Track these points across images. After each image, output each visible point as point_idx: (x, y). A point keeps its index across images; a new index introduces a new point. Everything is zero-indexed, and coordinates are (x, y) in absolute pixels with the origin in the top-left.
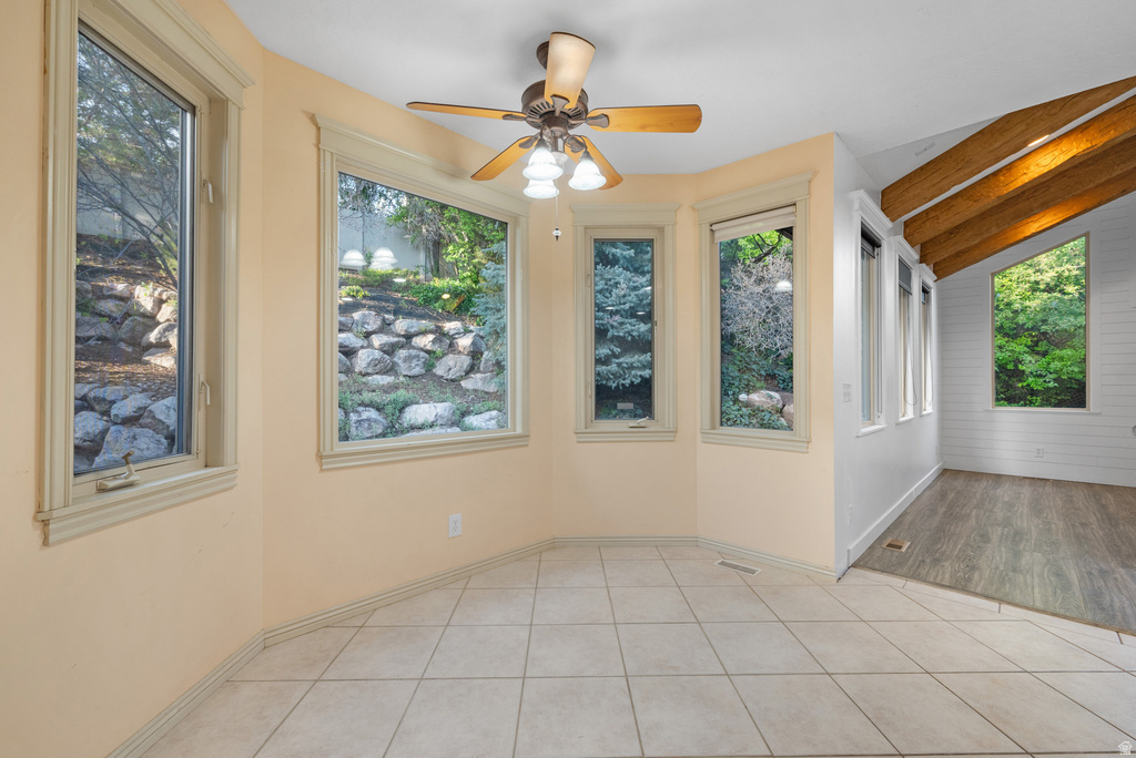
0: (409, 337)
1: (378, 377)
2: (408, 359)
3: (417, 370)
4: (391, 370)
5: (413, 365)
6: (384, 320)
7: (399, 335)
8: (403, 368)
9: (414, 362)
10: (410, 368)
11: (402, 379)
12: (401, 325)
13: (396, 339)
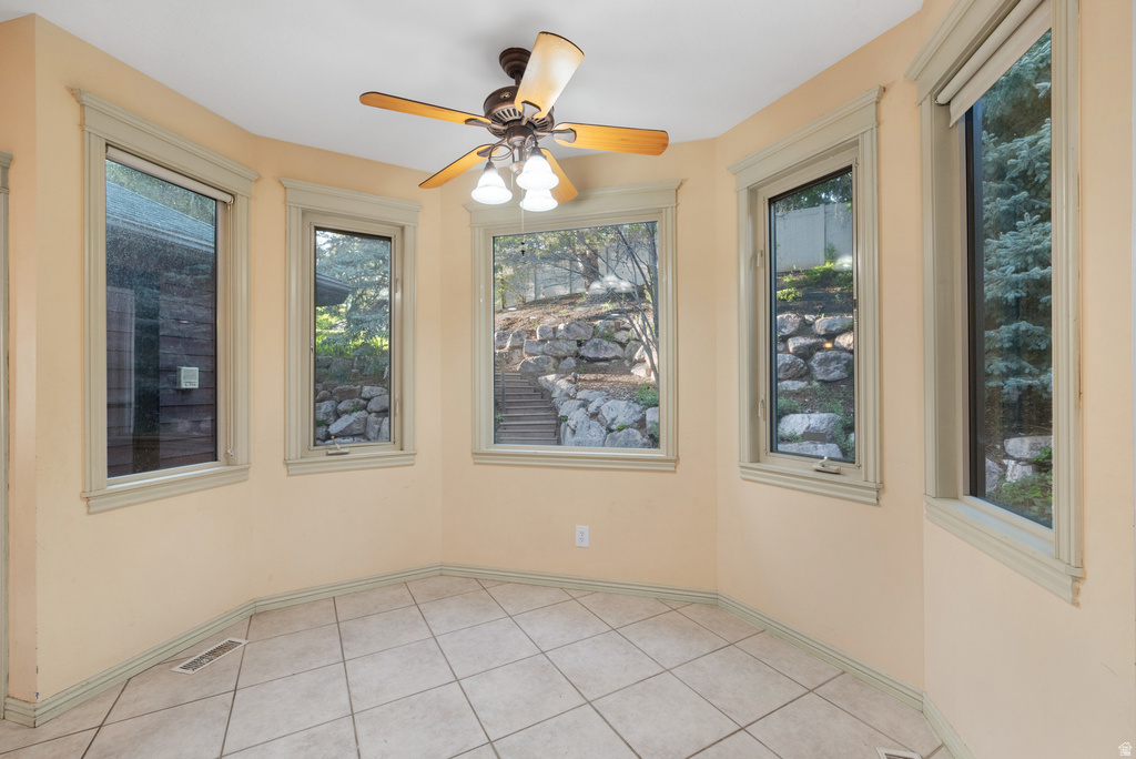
0: (831, 336)
1: (789, 383)
2: (825, 362)
3: (836, 375)
4: (805, 374)
5: (831, 368)
6: (804, 320)
7: (819, 336)
8: (819, 372)
9: (833, 365)
10: (827, 372)
11: (815, 384)
12: (821, 323)
13: (813, 341)
